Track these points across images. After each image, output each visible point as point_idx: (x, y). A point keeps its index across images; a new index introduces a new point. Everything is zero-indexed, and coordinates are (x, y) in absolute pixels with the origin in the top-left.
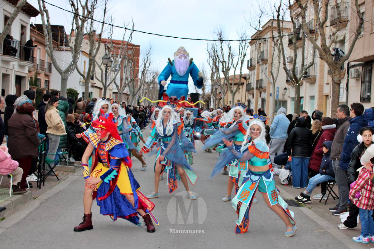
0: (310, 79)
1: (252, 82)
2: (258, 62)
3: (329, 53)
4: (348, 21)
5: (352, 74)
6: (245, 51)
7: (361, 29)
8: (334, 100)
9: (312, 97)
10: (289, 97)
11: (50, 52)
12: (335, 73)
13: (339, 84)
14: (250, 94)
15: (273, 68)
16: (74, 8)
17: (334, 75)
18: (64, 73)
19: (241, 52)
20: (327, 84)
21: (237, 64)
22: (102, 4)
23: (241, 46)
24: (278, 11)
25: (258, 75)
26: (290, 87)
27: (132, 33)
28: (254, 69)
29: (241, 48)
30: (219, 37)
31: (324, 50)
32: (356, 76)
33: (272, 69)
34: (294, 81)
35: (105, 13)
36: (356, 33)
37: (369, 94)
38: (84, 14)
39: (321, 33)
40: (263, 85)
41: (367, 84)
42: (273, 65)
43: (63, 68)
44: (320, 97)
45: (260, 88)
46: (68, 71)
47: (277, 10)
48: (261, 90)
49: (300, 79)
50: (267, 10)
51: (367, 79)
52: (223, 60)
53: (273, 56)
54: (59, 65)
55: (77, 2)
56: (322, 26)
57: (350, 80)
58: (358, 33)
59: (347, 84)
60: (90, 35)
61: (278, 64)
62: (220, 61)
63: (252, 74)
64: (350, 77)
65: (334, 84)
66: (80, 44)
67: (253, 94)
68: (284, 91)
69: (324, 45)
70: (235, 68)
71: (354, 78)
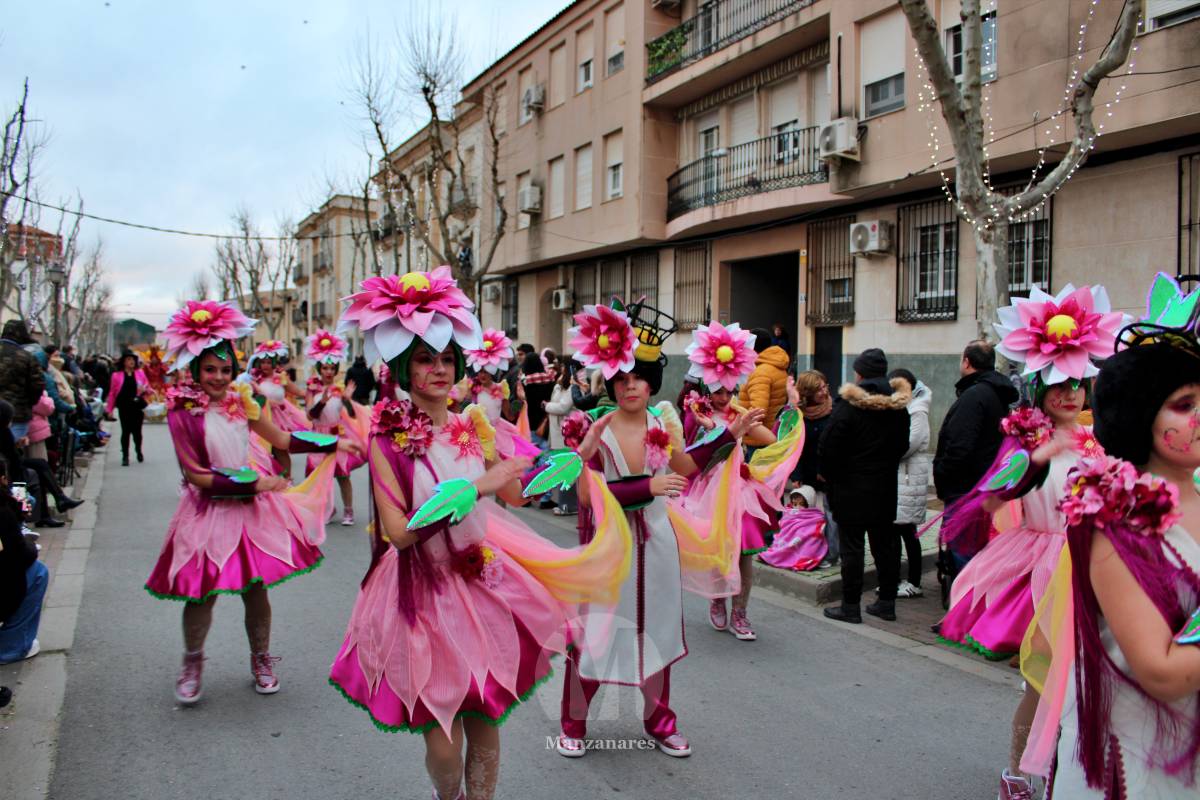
2: (315, 270)
3: (456, 264)
4: (478, 207)
5: (487, 294)
7: (504, 229)
14: (300, 328)
21: (278, 275)
24: (366, 191)
25: (314, 296)
27: (79, 219)
28: (307, 282)
29: (284, 246)
30: (242, 226)
31: (450, 258)
32: (493, 297)
36: (497, 233)
37: (514, 326)
39: (442, 232)
40: (327, 313)
41: (511, 310)
45: (322, 319)
47: (364, 187)
48: (323, 321)
51: (512, 302)
56: (443, 221)
57: (483, 303)
58: (501, 233)
59: (480, 310)
63: (302, 293)
64: (483, 298)
67: (307, 330)
69: (449, 250)
70: (274, 283)
71: (491, 300)
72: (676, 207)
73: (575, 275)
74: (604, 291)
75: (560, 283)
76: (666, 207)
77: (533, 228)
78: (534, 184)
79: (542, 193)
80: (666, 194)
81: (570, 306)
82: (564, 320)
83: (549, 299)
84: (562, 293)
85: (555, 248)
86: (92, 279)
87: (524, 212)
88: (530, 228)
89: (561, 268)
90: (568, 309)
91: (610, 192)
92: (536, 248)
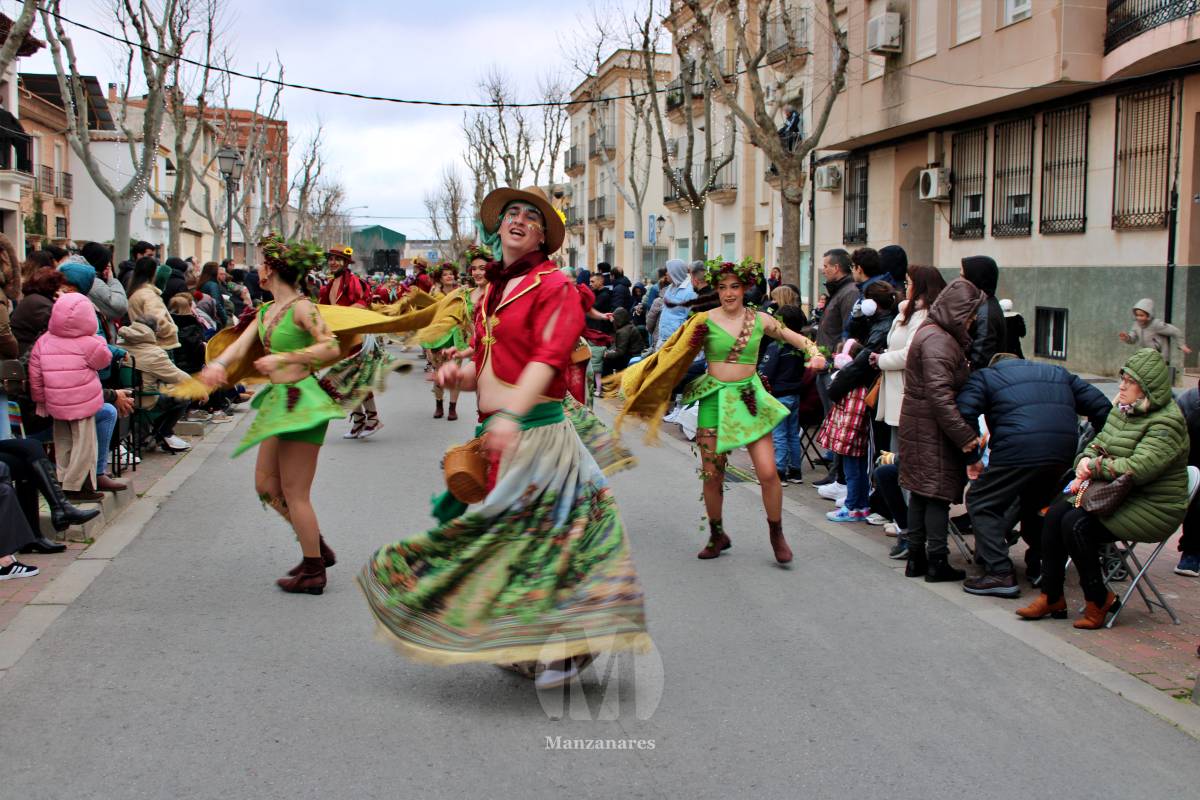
0: (722, 192)
1: (579, 203)
2: (593, 155)
3: (772, 132)
4: (809, 53)
5: (822, 179)
6: (560, 128)
7: (844, 74)
8: (787, 242)
9: (729, 238)
10: (672, 238)
11: (80, 144)
12: (787, 177)
13: (798, 204)
14: (575, 235)
15: (635, 168)
16: (139, 32)
17: (785, 183)
18: (122, 198)
19: (549, 130)
20: (763, 204)
21: (542, 161)
22: (200, 19)
23: (548, 115)
24: (646, 32)
25: (592, 188)
26: (674, 215)
27: (279, 91)
28: (583, 172)
29: (549, 122)
30: (494, 97)
31: (762, 124)
32: (831, 184)
33: (633, 173)
34: (687, 199)
35: (209, 43)
36: (834, 83)
37: (862, 225)
38: (162, 46)
39: (752, 85)
40: (607, 212)
41: (858, 201)
42: (635, 163)
43: (119, 185)
44: (749, 236)
45: (600, 219)
46: (130, 192)
47: (644, 30)
48: (601, 224)
49: (703, 193)
50: (614, 28)
51: (858, 191)
52: (507, 151)
53: (634, 140)
54: (107, 178)
55: (143, 18)
56: (753, 68)
57: (817, 193)
58: (838, 85)
59: (812, 202)
60: (176, 100)
61: (645, 159)
62: (500, 156)
63: (576, 186)
64: (817, 186)
65: (787, 205)
66: (159, 122)
67: (582, 236)
68: (657, 224)
69: (760, 112)
70: (537, 173)
71: (827, 189)
72: (1120, 28)
73: (953, 146)
74: (998, 168)
75: (931, 159)
76: (1104, 30)
77: (890, 76)
78: (891, 9)
79: (903, 21)
80: (1105, 9)
81: (946, 194)
82: (937, 215)
83: (915, 183)
84: (934, 174)
85: (923, 104)
86: (313, 171)
87: (876, 52)
88: (885, 75)
89: (932, 136)
90: (943, 197)
91: (1011, 11)
92: (895, 107)
